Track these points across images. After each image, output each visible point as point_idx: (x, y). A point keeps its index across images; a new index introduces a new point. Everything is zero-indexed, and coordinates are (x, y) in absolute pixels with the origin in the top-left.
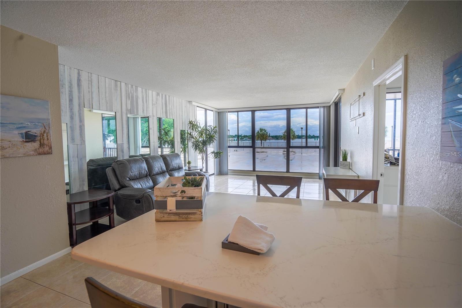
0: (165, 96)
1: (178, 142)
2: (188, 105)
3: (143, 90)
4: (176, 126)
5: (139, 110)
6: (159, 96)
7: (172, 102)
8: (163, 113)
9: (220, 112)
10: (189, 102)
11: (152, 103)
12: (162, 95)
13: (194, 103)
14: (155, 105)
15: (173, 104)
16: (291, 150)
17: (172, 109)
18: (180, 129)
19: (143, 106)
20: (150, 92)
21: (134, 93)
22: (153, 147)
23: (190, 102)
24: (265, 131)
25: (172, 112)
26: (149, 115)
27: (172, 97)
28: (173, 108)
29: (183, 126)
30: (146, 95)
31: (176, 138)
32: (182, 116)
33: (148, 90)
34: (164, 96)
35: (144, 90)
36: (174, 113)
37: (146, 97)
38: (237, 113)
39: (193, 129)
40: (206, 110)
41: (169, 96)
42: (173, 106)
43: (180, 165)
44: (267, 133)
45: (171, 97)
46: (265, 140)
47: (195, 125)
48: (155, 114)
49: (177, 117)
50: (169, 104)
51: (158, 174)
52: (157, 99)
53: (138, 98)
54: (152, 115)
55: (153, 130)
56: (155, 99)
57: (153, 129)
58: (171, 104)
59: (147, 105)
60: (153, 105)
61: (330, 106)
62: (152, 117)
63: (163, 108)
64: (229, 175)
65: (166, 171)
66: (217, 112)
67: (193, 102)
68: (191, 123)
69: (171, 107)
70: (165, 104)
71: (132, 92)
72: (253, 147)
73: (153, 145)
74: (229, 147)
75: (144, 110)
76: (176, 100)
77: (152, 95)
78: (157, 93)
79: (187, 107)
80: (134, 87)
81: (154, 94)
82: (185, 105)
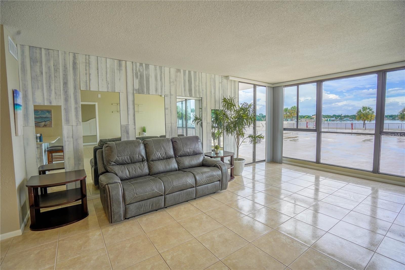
0: (189, 72)
1: (207, 123)
2: (225, 81)
3: (156, 67)
4: (205, 105)
5: (151, 88)
6: (180, 72)
7: (199, 79)
8: (185, 90)
9: (275, 87)
11: (170, 81)
12: (185, 72)
13: (231, 78)
14: (174, 82)
15: (201, 81)
17: (199, 86)
18: (211, 108)
19: (156, 85)
20: (167, 69)
21: (143, 71)
22: (170, 129)
23: (227, 77)
25: (199, 89)
26: (165, 94)
27: (200, 73)
28: (201, 84)
29: (215, 104)
30: (161, 72)
31: (204, 118)
32: (215, 93)
33: (163, 67)
34: (187, 72)
35: (158, 67)
36: (203, 90)
37: (161, 75)
38: (296, 87)
39: (228, 109)
40: (255, 86)
42: (200, 83)
43: (195, 150)
45: (197, 73)
46: (370, 121)
47: (230, 104)
48: (173, 92)
50: (195, 81)
51: (159, 159)
52: (176, 76)
53: (149, 76)
54: (169, 94)
55: (171, 110)
56: (173, 76)
57: (170, 109)
58: (198, 81)
59: (162, 83)
60: (170, 83)
62: (169, 96)
63: (186, 85)
64: (283, 164)
65: (174, 156)
66: (271, 87)
68: (225, 100)
69: (197, 84)
70: (189, 81)
71: (141, 70)
72: (318, 130)
73: (170, 127)
74: (285, 129)
75: (158, 89)
76: (206, 76)
77: (170, 72)
78: (177, 69)
79: (223, 83)
80: (144, 65)
81: (173, 70)
82: (220, 81)
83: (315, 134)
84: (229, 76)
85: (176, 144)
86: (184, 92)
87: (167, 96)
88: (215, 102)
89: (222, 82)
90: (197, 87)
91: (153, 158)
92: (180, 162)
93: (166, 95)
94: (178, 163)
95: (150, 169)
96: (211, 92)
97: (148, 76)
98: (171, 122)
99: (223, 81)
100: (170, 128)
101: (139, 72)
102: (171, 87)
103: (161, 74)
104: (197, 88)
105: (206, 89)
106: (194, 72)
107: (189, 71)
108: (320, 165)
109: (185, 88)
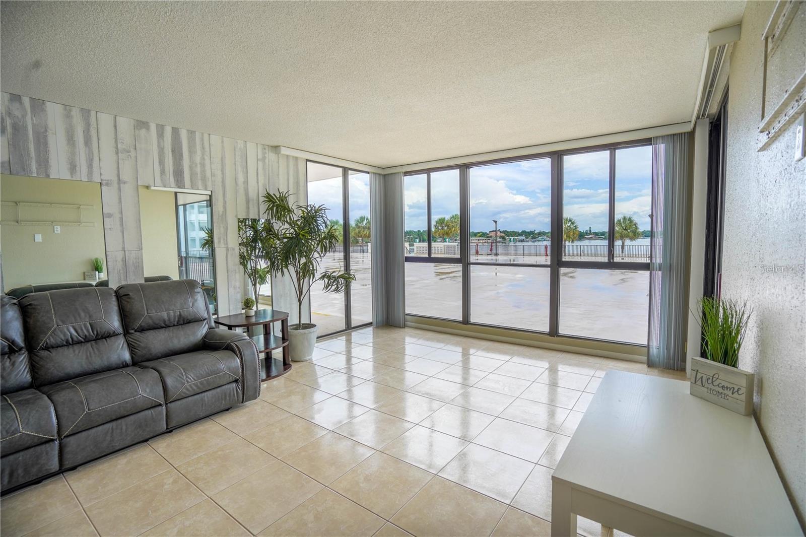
0: (175, 131)
1: (227, 250)
2: (271, 156)
3: (70, 111)
4: (221, 209)
5: (53, 162)
6: (148, 129)
7: (203, 148)
8: (163, 172)
9: (387, 174)
10: (274, 148)
11: (117, 148)
12: (161, 129)
14: (129, 152)
15: (208, 153)
16: (563, 270)
17: (203, 165)
18: (238, 216)
20: (105, 120)
21: (24, 116)
23: (276, 148)
24: (573, 223)
25: (203, 171)
26: (101, 180)
27: (206, 136)
28: (207, 161)
29: (248, 206)
30: (88, 124)
31: (219, 239)
32: (246, 182)
33: (93, 113)
34: (168, 132)
35: (76, 113)
36: (213, 175)
40: (345, 170)
41: (192, 132)
42: (207, 158)
43: (182, 313)
44: (575, 226)
45: (198, 135)
48: (127, 177)
49: (224, 185)
50: (192, 152)
51: (70, 343)
52: (136, 138)
53: (46, 131)
54: (115, 179)
55: (121, 219)
56: (125, 137)
57: (117, 216)
58: (199, 152)
60: (117, 153)
61: (692, 134)
62: (116, 185)
63: (166, 160)
64: (407, 330)
65: (121, 331)
66: (380, 174)
67: (282, 147)
68: (269, 198)
69: (198, 159)
70: (173, 151)
71: (17, 113)
72: (464, 260)
74: (408, 259)
75: (78, 164)
76: (222, 142)
77: (115, 127)
78: (137, 121)
79: (267, 161)
80: (26, 101)
81: (125, 124)
82: (260, 156)
83: (459, 267)
84: (279, 146)
85: (128, 302)
86: (161, 176)
87: (107, 184)
88: (248, 201)
89: (264, 158)
90: (199, 166)
91: (48, 341)
92: (136, 345)
93: (104, 182)
94: (131, 347)
95: (36, 372)
96: (236, 179)
97: (43, 130)
98: (123, 248)
99: (266, 155)
100: (121, 263)
101: (9, 116)
102: (120, 162)
103: (89, 129)
104: (198, 169)
105: (223, 173)
106: (188, 130)
107: (173, 128)
108: (470, 326)
109: (162, 166)
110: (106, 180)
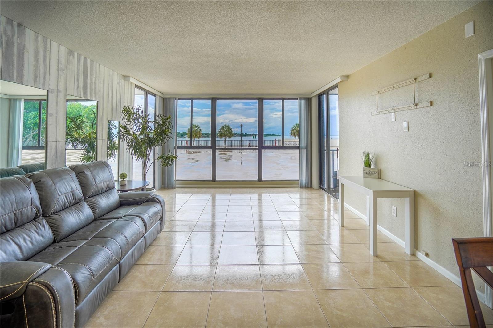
0: (85, 59)
1: (103, 141)
2: (122, 81)
3: (37, 37)
4: (101, 114)
5: (25, 73)
6: (74, 56)
7: (96, 72)
8: (78, 87)
9: (165, 98)
10: (125, 77)
11: (58, 67)
12: (78, 56)
13: (132, 80)
14: (63, 70)
15: (98, 76)
17: (95, 83)
18: (107, 119)
19: (36, 69)
20: (55, 45)
21: (13, 36)
22: (53, 151)
25: (95, 88)
26: (49, 89)
27: (98, 65)
28: (97, 82)
29: (112, 114)
30: (46, 48)
31: (100, 134)
32: (112, 97)
33: (49, 40)
34: (82, 58)
35: (40, 38)
36: (99, 91)
37: (45, 53)
39: (129, 120)
40: (147, 92)
41: (92, 61)
42: (97, 79)
45: (94, 63)
47: (134, 114)
48: (62, 88)
49: (103, 98)
50: (91, 75)
52: (68, 61)
53: (24, 49)
54: (55, 88)
55: (57, 117)
56: (63, 61)
57: (55, 115)
58: (94, 76)
59: (45, 68)
60: (58, 70)
62: (56, 93)
63: (80, 80)
64: (177, 189)
65: (83, 198)
66: (161, 97)
67: (131, 78)
69: (94, 80)
70: (84, 73)
71: (10, 33)
72: (213, 148)
73: (54, 147)
74: (179, 147)
75: (38, 76)
76: (104, 70)
77: (59, 52)
78: (69, 50)
79: (121, 84)
80: (15, 23)
81: (63, 49)
82: (118, 82)
84: (129, 76)
85: (84, 177)
86: (77, 90)
87: (52, 92)
88: (112, 110)
89: (120, 82)
90: (94, 84)
91: (56, 207)
92: (94, 206)
93: (50, 90)
94: (92, 208)
96: (108, 95)
97: (22, 48)
98: (56, 139)
99: (121, 81)
101: (5, 35)
102: (59, 77)
103: (46, 51)
104: (93, 87)
105: (103, 90)
106: (90, 60)
107: (84, 57)
108: (217, 182)
109: (78, 82)
110: (51, 89)
